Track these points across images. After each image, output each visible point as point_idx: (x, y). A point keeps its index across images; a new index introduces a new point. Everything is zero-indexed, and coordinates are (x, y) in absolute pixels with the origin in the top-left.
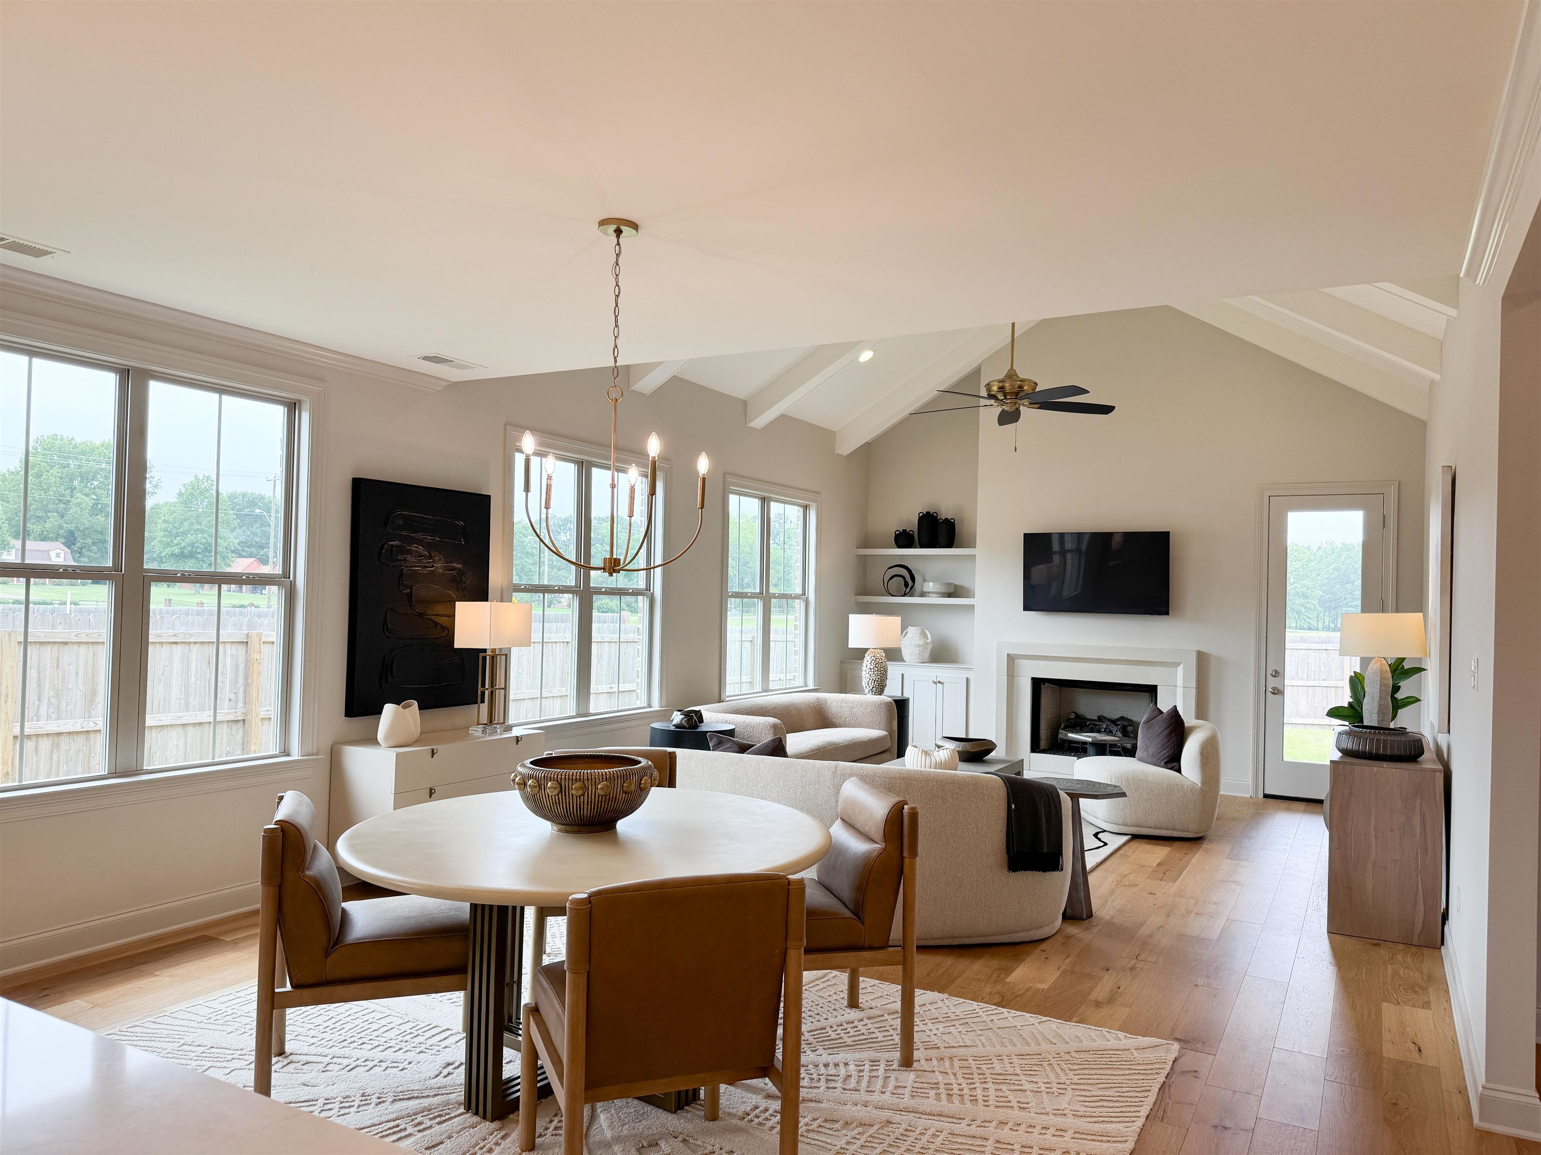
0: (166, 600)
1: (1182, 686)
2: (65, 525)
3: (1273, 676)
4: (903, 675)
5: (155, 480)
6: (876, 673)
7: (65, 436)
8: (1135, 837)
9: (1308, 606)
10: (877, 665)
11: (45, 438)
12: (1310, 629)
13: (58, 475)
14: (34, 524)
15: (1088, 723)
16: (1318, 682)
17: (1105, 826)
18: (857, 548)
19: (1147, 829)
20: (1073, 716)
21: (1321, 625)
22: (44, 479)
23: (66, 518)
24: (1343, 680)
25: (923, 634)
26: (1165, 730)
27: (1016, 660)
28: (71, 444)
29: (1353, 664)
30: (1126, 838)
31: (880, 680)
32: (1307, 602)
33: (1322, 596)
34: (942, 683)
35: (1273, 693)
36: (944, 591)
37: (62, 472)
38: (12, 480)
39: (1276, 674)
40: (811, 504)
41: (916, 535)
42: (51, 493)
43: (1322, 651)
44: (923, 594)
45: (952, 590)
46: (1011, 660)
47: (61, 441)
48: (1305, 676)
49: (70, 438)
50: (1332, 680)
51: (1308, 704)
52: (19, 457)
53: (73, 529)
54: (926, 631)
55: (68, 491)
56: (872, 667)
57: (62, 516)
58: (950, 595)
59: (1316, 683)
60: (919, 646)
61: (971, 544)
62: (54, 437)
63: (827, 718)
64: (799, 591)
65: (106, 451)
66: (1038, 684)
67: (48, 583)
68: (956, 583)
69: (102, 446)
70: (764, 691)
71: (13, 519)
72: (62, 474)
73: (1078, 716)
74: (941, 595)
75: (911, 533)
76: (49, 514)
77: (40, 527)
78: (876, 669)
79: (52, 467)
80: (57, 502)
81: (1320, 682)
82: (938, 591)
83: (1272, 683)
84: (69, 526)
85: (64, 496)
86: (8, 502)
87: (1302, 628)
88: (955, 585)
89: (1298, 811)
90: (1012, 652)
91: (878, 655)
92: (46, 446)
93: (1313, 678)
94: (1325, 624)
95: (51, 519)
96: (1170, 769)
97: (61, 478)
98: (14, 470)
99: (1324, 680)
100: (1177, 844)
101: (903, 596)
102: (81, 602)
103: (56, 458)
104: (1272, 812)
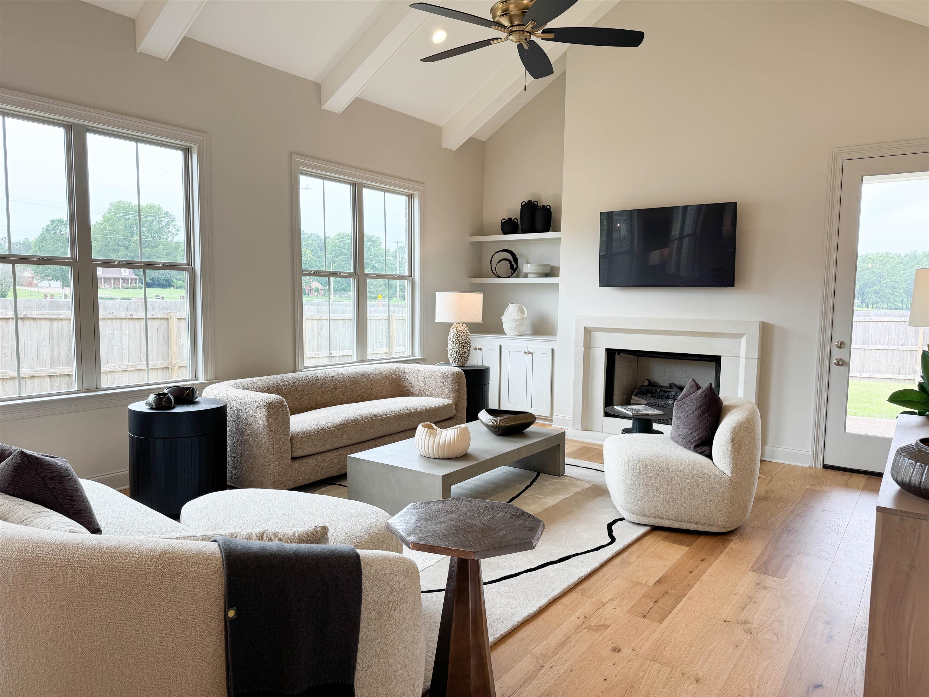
0: (181, 296)
1: (745, 357)
2: (129, 254)
3: (839, 347)
4: (501, 346)
5: (177, 226)
6: (457, 345)
7: (126, 201)
8: (655, 529)
9: (896, 294)
10: (459, 338)
11: (115, 203)
12: (896, 309)
13: (123, 225)
14: (112, 253)
15: (659, 390)
16: (897, 346)
17: (624, 515)
18: (471, 236)
19: (668, 521)
20: (646, 383)
21: (904, 306)
22: (116, 227)
23: (129, 250)
24: (917, 345)
25: (522, 311)
26: (697, 409)
27: (592, 333)
28: (130, 206)
29: (926, 333)
30: (643, 530)
31: (461, 352)
32: (896, 291)
33: (906, 287)
34: (532, 354)
35: (838, 365)
36: (540, 272)
37: (125, 222)
38: (99, 228)
39: (841, 345)
40: (415, 193)
41: (519, 223)
42: (120, 235)
43: (901, 323)
44: (526, 276)
45: (548, 271)
46: (588, 332)
47: (124, 204)
48: (886, 342)
49: (129, 203)
50: (908, 345)
51: (887, 363)
52: (102, 215)
53: (133, 256)
54: (523, 307)
55: (129, 234)
56: (454, 340)
57: (127, 249)
58: (547, 275)
59: (895, 347)
60: (516, 321)
61: (558, 229)
62: (120, 202)
63: (405, 387)
64: (406, 273)
65: (149, 210)
66: (611, 354)
67: (121, 288)
68: (552, 264)
69: (147, 207)
70: (359, 361)
71: (101, 251)
72: (126, 224)
73: (651, 384)
74: (538, 275)
75: (516, 220)
76: (120, 248)
77: (116, 255)
78: (458, 342)
79: (120, 220)
80: (124, 240)
81: (898, 346)
82: (535, 271)
83: (837, 354)
84: (131, 254)
85: (127, 237)
86: (98, 241)
87: (891, 309)
88: (551, 266)
89: (855, 488)
90: (589, 325)
91: (460, 329)
92: (116, 208)
93: (893, 343)
94: (908, 306)
95: (121, 251)
96: (701, 453)
97: (125, 226)
98: (99, 222)
99: (902, 345)
100: (701, 540)
101: (509, 277)
102: (132, 298)
103: (122, 214)
104: (827, 489)
